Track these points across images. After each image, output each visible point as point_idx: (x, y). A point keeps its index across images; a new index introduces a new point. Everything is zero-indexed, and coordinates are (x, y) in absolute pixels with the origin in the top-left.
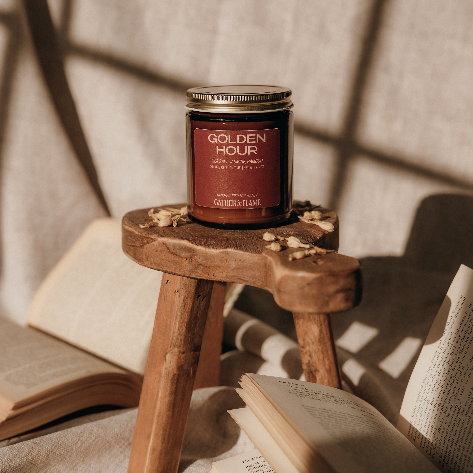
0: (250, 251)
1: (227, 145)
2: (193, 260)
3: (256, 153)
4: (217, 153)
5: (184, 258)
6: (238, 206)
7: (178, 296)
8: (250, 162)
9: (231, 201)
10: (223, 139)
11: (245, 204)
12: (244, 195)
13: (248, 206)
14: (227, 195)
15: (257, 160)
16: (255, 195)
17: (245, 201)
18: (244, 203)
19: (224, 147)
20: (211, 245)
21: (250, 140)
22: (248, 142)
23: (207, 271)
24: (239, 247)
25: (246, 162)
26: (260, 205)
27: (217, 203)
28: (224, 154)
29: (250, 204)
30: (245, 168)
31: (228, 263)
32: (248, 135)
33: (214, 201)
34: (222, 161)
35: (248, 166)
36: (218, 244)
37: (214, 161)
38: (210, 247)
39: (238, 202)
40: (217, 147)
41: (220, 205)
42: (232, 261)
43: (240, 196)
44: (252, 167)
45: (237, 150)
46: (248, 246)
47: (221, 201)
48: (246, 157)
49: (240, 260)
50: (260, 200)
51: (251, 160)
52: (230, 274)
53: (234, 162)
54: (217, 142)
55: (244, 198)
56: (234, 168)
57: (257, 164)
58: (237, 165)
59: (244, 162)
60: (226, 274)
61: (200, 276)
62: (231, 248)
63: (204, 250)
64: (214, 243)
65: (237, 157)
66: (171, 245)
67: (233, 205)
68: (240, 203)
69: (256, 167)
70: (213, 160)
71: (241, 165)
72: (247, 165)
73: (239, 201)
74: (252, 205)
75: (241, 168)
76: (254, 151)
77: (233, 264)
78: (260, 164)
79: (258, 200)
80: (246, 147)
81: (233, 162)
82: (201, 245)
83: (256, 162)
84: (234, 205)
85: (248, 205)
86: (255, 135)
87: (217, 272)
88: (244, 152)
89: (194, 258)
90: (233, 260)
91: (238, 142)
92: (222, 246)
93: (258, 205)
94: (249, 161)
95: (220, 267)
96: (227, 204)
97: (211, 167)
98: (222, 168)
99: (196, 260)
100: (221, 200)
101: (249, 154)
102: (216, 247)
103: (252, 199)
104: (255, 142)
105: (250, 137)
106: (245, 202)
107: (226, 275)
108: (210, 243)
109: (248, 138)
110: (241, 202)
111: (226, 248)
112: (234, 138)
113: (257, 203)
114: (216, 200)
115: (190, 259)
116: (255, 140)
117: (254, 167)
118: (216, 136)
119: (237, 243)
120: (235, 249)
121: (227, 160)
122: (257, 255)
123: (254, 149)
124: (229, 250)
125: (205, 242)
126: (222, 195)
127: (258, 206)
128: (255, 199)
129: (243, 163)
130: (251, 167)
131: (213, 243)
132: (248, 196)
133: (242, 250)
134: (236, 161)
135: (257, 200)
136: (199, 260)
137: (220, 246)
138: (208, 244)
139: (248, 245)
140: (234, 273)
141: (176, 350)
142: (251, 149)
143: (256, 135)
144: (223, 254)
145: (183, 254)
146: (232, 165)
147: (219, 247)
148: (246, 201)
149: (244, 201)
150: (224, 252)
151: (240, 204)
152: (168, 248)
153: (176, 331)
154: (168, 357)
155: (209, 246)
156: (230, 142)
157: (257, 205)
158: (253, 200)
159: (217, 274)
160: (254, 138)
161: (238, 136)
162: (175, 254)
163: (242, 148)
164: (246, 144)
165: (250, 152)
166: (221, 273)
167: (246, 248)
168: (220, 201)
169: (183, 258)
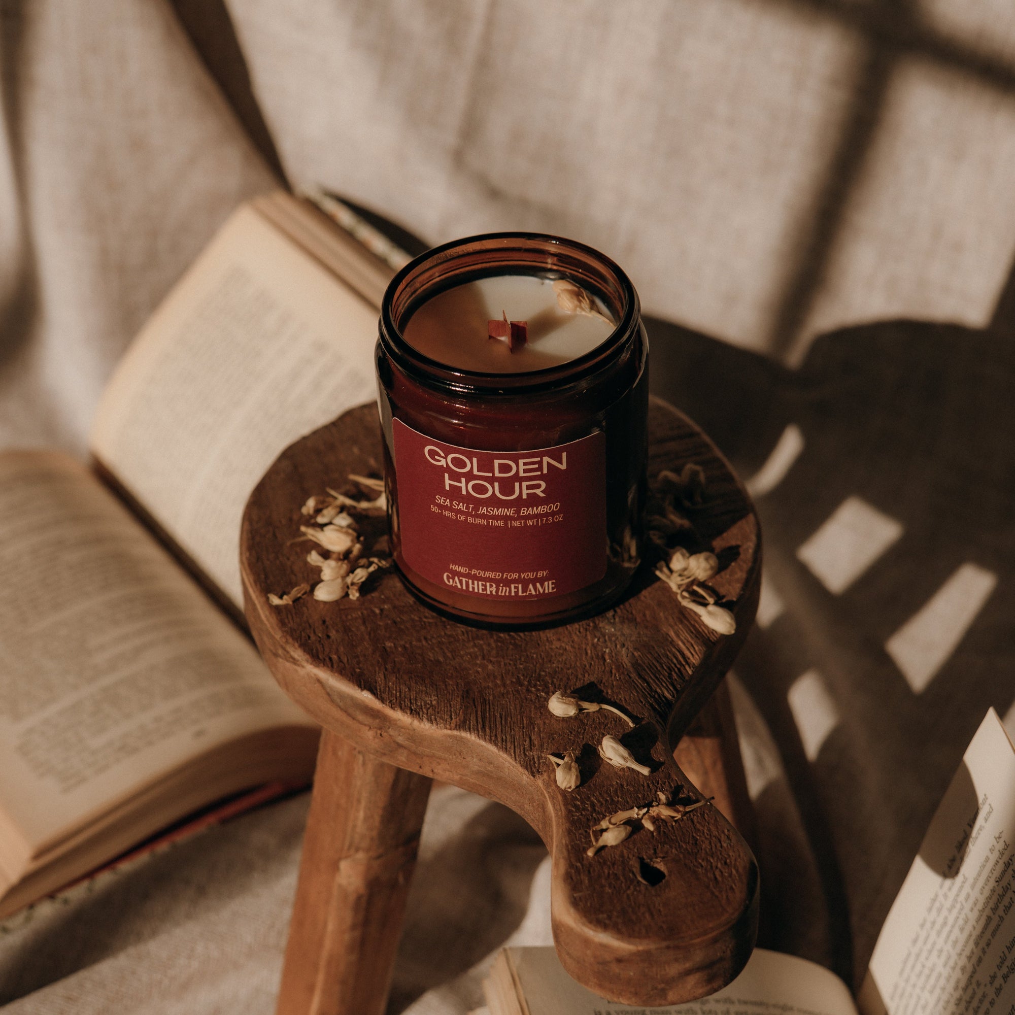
0: (512, 751)
1: (470, 476)
2: (385, 734)
3: (542, 495)
4: (447, 488)
5: (365, 725)
6: (500, 594)
7: (361, 762)
8: (528, 512)
9: (484, 583)
10: (459, 463)
11: (517, 593)
12: (515, 576)
13: (526, 596)
14: (474, 571)
15: (544, 508)
16: (540, 573)
17: (517, 585)
18: (516, 590)
19: (463, 480)
20: (425, 711)
21: (525, 471)
22: (522, 474)
23: (419, 762)
24: (490, 728)
25: (518, 512)
26: (555, 590)
27: (451, 580)
28: (464, 492)
29: (530, 591)
30: (516, 524)
31: (464, 758)
32: (521, 462)
33: (443, 575)
34: (458, 505)
35: (523, 521)
36: (443, 709)
37: (440, 500)
38: (422, 716)
39: (501, 588)
40: (446, 475)
41: (457, 586)
42: (472, 757)
43: (505, 576)
44: (534, 521)
45: (494, 490)
46: (511, 732)
47: (459, 578)
48: (519, 503)
49: (490, 763)
50: (554, 581)
51: (531, 508)
52: (469, 779)
53: (487, 511)
54: (445, 466)
55: (515, 581)
56: (488, 522)
57: (546, 515)
58: (496, 518)
59: (513, 513)
60: (459, 776)
61: (402, 766)
62: (470, 733)
63: (410, 723)
64: (434, 703)
65: (494, 501)
66: (334, 692)
67: (488, 592)
68: (506, 590)
69: (542, 521)
70: (438, 497)
71: (506, 518)
72: (520, 518)
73: (501, 585)
74: (534, 593)
75: (506, 524)
76: (538, 492)
77: (474, 764)
78: (553, 514)
79: (550, 582)
80: (517, 485)
81: (485, 512)
82: (401, 708)
83: (543, 511)
84: (491, 592)
85: (525, 594)
86: (539, 459)
87: (440, 767)
88: (513, 493)
89: (387, 732)
90: (475, 756)
91: (497, 474)
92: (452, 719)
93: (550, 591)
94: (524, 512)
95: (445, 760)
96: (473, 588)
97: (435, 509)
98: (460, 518)
99: (390, 736)
100: (461, 578)
101: (525, 496)
102: (436, 720)
103: (534, 581)
104: (539, 473)
105: (525, 464)
106: (516, 588)
107: (461, 779)
108: (423, 704)
109: (522, 467)
110: (508, 589)
111: (458, 727)
112: (486, 465)
113: (549, 587)
114: (448, 576)
115: (379, 732)
116: (540, 469)
117: (537, 522)
118: (442, 454)
119: (488, 709)
120: (478, 736)
121: (471, 506)
122: (526, 772)
123: (539, 486)
124: (465, 735)
125: (412, 697)
126: (462, 570)
127: (549, 593)
128: (542, 581)
129: (511, 515)
130: (530, 523)
131: (431, 703)
132: (524, 576)
133: (496, 745)
134: (493, 511)
135: (546, 583)
136: (399, 739)
137: (446, 717)
138: (419, 704)
139: (510, 723)
140: (478, 781)
141: (361, 855)
142: (529, 487)
143: (542, 460)
144: (451, 740)
145: (361, 717)
146: (483, 516)
147: (443, 720)
148: (520, 586)
149: (515, 586)
150: (455, 737)
151: (503, 591)
152: (328, 694)
153: (360, 822)
154: (344, 865)
155: (421, 713)
156: (475, 472)
157: (546, 591)
158: (538, 585)
159: (439, 771)
160: (536, 466)
161: (497, 462)
162: (345, 712)
163: (507, 486)
164: (516, 477)
165: (527, 494)
166: (449, 771)
167: (504, 737)
168: (456, 578)
169: (361, 723)
